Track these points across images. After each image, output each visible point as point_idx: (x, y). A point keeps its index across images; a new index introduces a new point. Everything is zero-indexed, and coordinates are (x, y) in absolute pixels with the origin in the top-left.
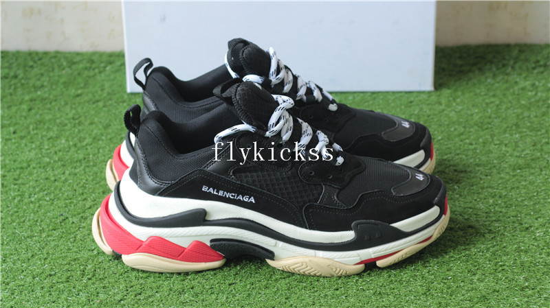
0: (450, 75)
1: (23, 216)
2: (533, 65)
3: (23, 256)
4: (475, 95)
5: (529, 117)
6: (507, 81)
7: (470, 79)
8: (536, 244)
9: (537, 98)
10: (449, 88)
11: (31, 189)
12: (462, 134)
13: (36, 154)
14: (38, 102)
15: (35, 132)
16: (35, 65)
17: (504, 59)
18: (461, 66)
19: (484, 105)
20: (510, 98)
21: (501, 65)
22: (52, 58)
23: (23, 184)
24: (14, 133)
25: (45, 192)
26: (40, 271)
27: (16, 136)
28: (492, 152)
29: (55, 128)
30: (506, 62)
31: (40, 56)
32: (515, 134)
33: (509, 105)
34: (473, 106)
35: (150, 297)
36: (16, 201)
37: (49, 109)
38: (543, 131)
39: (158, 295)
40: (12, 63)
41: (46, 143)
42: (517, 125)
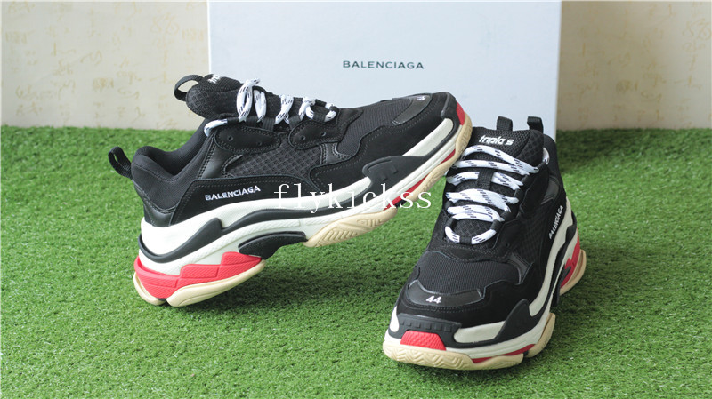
0: (573, 161)
1: (104, 293)
2: (666, 151)
3: (106, 332)
4: (602, 180)
5: (661, 203)
6: (636, 168)
7: (595, 165)
8: (666, 327)
9: (670, 185)
10: (571, 174)
11: (111, 267)
12: (586, 219)
13: (114, 232)
14: (111, 180)
15: (111, 210)
16: (107, 143)
17: (634, 144)
18: (585, 151)
19: (611, 191)
20: (640, 184)
21: (630, 151)
22: (125, 135)
23: (102, 262)
24: (87, 211)
25: (127, 270)
26: (127, 346)
27: (90, 214)
28: (619, 238)
29: (133, 207)
30: (635, 147)
31: (112, 133)
32: (645, 220)
33: (639, 191)
34: (599, 192)
35: (247, 372)
36: (95, 278)
37: (124, 188)
38: (676, 218)
39: (256, 370)
40: (82, 140)
41: (124, 221)
42: (646, 211)
